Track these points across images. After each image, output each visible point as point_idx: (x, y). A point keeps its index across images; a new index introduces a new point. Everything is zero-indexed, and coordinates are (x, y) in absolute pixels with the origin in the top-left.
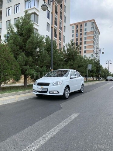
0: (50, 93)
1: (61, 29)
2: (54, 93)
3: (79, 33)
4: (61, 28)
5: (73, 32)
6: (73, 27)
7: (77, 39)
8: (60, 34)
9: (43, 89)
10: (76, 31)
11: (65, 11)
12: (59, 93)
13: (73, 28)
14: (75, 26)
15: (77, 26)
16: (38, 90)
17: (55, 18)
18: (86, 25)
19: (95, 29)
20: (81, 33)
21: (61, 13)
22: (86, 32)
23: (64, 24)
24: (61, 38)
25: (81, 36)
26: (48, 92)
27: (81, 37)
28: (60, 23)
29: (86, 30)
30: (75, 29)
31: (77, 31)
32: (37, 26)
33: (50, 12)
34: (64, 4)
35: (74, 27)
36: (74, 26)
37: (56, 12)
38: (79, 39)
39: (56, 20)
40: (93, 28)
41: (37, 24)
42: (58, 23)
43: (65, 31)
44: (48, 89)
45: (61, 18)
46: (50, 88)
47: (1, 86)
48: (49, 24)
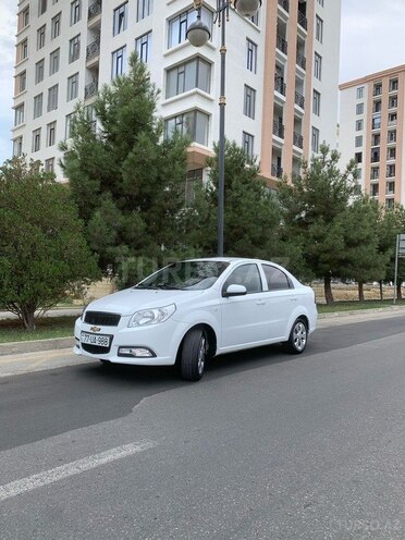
0: (120, 355)
1: (302, 106)
2: (134, 356)
3: (386, 109)
4: (300, 101)
5: (360, 108)
6: (360, 90)
7: (377, 137)
8: (297, 122)
9: (97, 338)
10: (372, 105)
11: (319, 37)
12: (154, 355)
13: (360, 96)
14: (368, 88)
15: (378, 87)
16: (84, 339)
17: (277, 67)
20: (393, 110)
23: (315, 84)
24: (301, 139)
25: (395, 121)
26: (114, 350)
27: (391, 128)
28: (299, 83)
30: (367, 99)
31: (377, 105)
32: (206, 102)
33: (256, 46)
34: (314, 9)
35: (365, 92)
36: (366, 86)
37: (282, 45)
38: (384, 137)
39: (283, 74)
41: (206, 94)
42: (289, 81)
43: (317, 110)
45: (302, 62)
46: (121, 334)
47: (36, 313)
48: (252, 89)
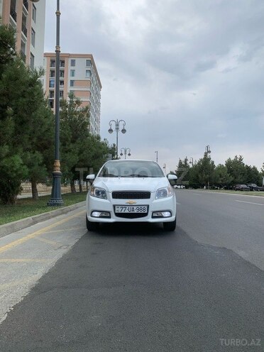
0: (153, 217)
2: (162, 217)
7: (52, 93)
9: (135, 208)
10: (50, 73)
11: (34, 18)
12: (172, 215)
15: (53, 62)
16: (119, 210)
18: (73, 63)
19: (93, 75)
20: (62, 78)
21: (24, 19)
22: (73, 78)
25: (62, 86)
27: (61, 89)
28: (23, 45)
29: (73, 75)
30: (46, 67)
31: (52, 73)
40: (88, 74)
44: (148, 206)
45: (25, 31)
46: (153, 204)
